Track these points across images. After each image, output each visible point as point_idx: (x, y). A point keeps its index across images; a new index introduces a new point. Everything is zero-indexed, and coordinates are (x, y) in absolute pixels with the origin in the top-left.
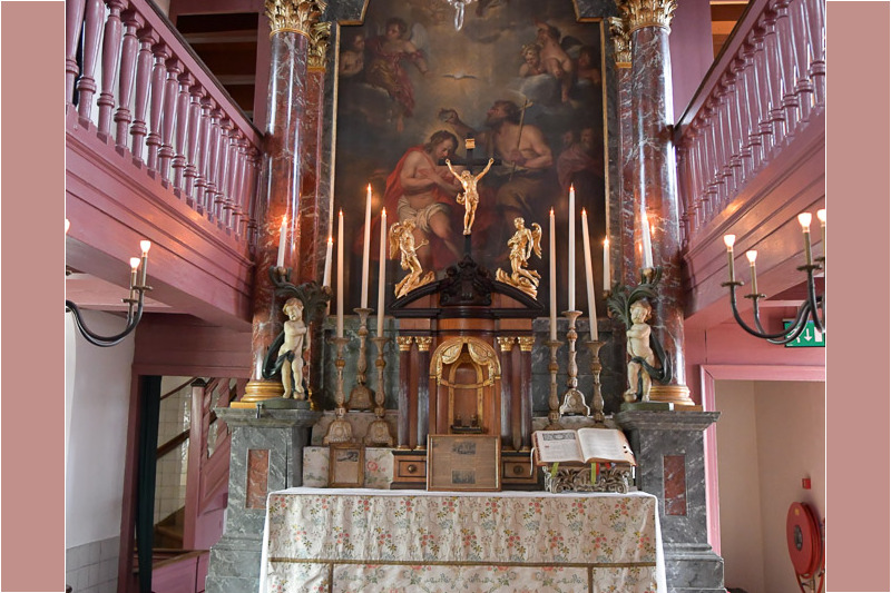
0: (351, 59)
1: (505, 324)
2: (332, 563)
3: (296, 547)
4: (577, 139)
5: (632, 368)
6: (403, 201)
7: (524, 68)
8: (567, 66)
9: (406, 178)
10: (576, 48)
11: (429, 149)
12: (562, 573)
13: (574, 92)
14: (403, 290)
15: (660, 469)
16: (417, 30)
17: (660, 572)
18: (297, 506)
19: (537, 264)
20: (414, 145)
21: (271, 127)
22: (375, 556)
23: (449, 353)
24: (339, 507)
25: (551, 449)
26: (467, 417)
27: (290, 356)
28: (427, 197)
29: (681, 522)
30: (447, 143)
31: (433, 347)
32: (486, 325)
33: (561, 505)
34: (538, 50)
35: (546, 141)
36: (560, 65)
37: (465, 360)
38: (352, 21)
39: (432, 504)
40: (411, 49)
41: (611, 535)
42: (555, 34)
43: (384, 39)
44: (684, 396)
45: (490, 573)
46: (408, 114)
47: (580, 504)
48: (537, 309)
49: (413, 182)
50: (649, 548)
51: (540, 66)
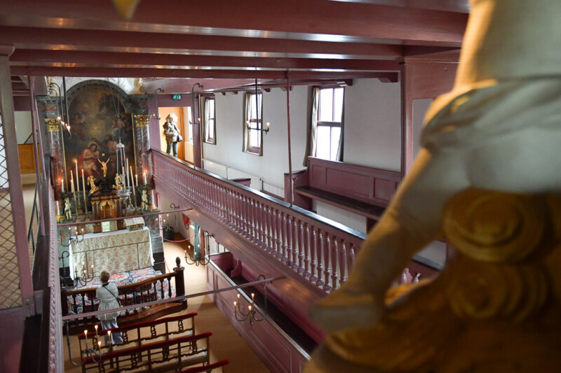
1: (115, 197)
2: (86, 252)
3: (78, 250)
4: (127, 144)
5: (143, 204)
6: (84, 162)
7: (113, 126)
8: (124, 125)
9: (84, 156)
10: (125, 121)
11: (90, 148)
12: (132, 246)
13: (126, 132)
14: (92, 192)
15: (149, 222)
16: (83, 116)
17: (150, 242)
20: (86, 148)
21: (53, 155)
22: (95, 249)
23: (104, 204)
25: (128, 222)
27: (68, 210)
28: (90, 161)
29: (154, 231)
30: (94, 147)
31: (99, 203)
32: (111, 197)
33: (131, 234)
34: (116, 121)
36: (122, 125)
37: (107, 205)
41: (141, 238)
42: (120, 116)
43: (74, 119)
44: (154, 207)
45: (118, 248)
46: (83, 140)
47: (135, 233)
49: (86, 157)
50: (148, 239)
51: (116, 126)
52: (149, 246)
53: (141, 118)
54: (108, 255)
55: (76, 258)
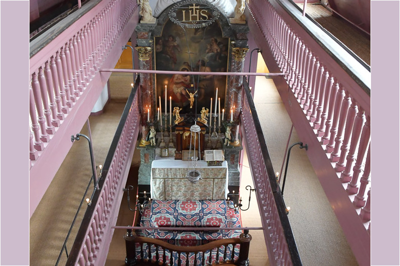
0: (158, 47)
2: (165, 179)
3: (158, 176)
4: (220, 71)
5: (226, 139)
6: (175, 86)
7: (207, 51)
8: (219, 51)
9: (175, 80)
10: (222, 45)
12: (208, 180)
13: (220, 58)
15: (230, 157)
16: (177, 39)
17: (227, 179)
22: (173, 177)
24: (166, 170)
25: (208, 156)
27: (152, 138)
28: (180, 85)
29: (233, 165)
31: (183, 133)
33: (209, 169)
34: (211, 45)
36: (217, 50)
37: (190, 136)
38: (158, 36)
40: (176, 44)
41: (218, 174)
42: (216, 41)
43: (168, 41)
44: (237, 143)
46: (175, 63)
47: (213, 168)
49: (177, 81)
50: (225, 175)
51: (211, 50)
52: (225, 183)
53: (238, 51)
54: (185, 184)
55: (155, 183)
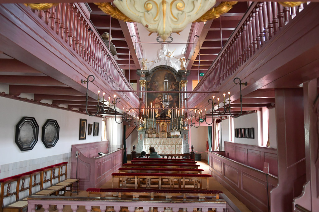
0: (149, 86)
1: (167, 120)
2: (150, 145)
3: (147, 143)
4: (176, 97)
5: (181, 125)
6: (155, 104)
7: (170, 88)
8: (175, 88)
9: (156, 101)
10: (176, 85)
11: (158, 98)
12: (173, 145)
14: (156, 117)
15: (183, 136)
16: (157, 83)
17: (183, 145)
18: (147, 139)
19: (171, 114)
20: (156, 97)
21: (141, 98)
22: (155, 144)
23: (161, 123)
24: (151, 139)
25: (172, 134)
26: (163, 130)
27: (145, 124)
28: (158, 104)
29: (185, 141)
30: (161, 97)
31: (160, 123)
32: (166, 120)
33: (173, 139)
34: (172, 86)
35: (172, 97)
37: (163, 124)
38: (149, 81)
39: (160, 139)
40: (156, 85)
41: (178, 142)
42: (174, 83)
43: (153, 84)
44: (186, 128)
45: (166, 146)
47: (175, 139)
48: (170, 119)
49: (156, 102)
50: (181, 143)
51: (172, 88)
52: (181, 147)
53: (183, 82)
54: (161, 148)
55: (145, 148)
